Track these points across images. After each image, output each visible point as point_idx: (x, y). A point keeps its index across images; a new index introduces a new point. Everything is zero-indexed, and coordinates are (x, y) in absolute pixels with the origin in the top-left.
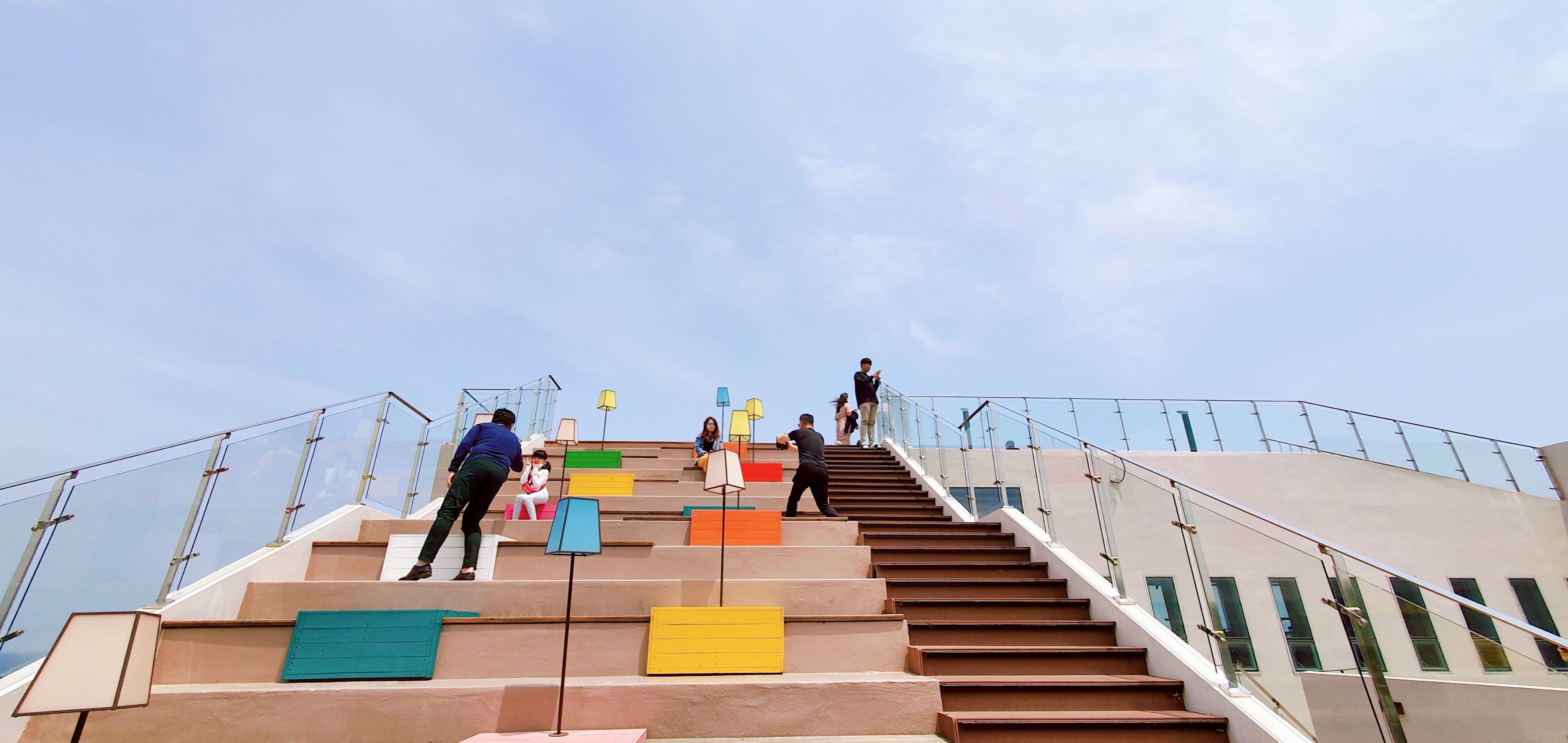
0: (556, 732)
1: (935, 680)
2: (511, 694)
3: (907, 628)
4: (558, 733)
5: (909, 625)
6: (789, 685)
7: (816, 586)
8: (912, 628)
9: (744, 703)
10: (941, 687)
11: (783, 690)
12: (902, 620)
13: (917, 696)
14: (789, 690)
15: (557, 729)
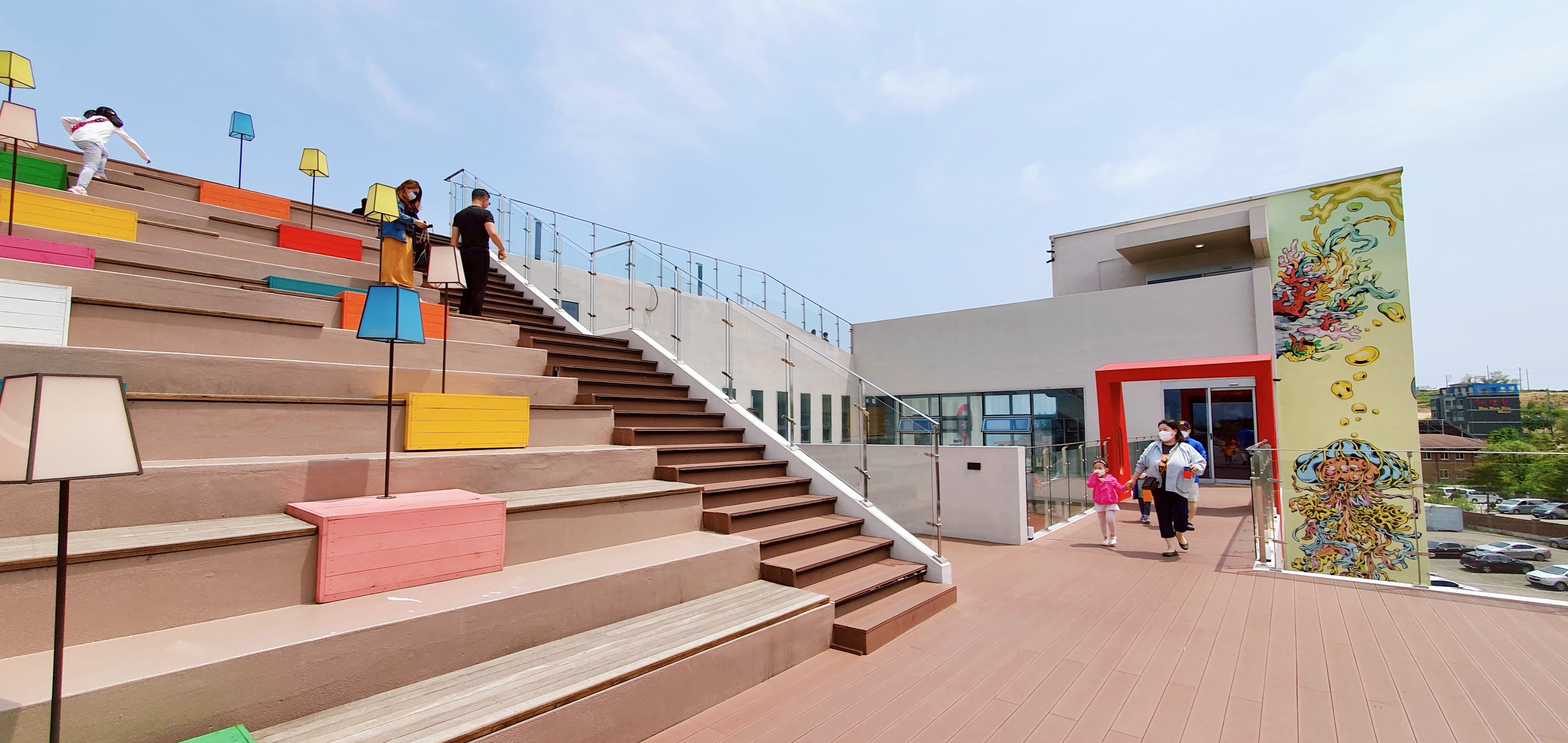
0: (384, 496)
1: (654, 448)
2: (314, 469)
3: (613, 415)
4: (385, 497)
5: (615, 414)
6: (566, 453)
7: (524, 381)
8: (617, 415)
9: (533, 467)
10: (658, 451)
11: (562, 457)
12: (610, 410)
13: (644, 457)
14: (566, 457)
15: (384, 493)
